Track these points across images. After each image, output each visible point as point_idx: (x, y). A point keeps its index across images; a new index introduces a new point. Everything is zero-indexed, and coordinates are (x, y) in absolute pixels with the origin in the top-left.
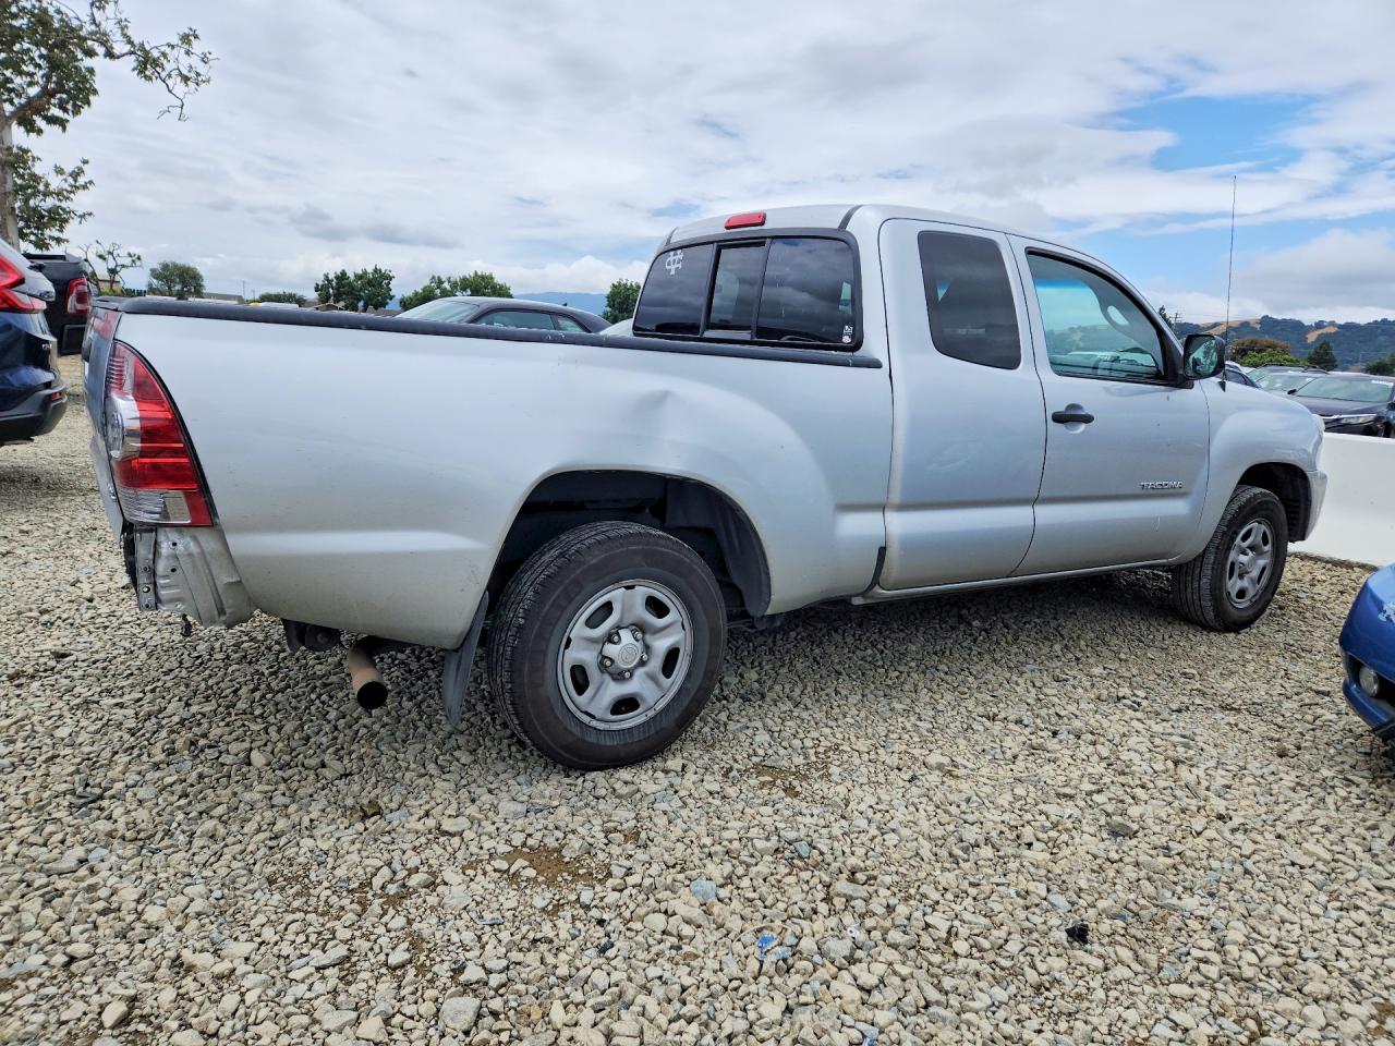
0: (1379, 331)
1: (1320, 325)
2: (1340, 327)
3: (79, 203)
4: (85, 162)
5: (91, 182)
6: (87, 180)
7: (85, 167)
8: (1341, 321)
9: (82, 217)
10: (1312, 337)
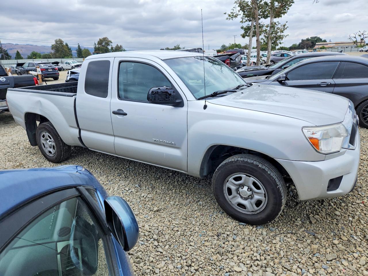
3: (285, 33)
4: (287, 22)
5: (288, 27)
6: (286, 27)
7: (287, 24)
9: (286, 36)
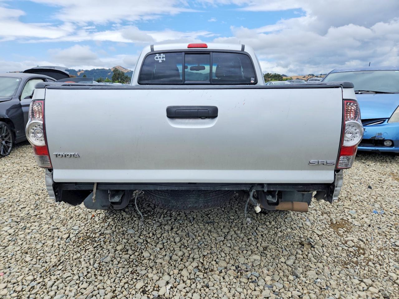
0: (94, 72)
1: (80, 71)
2: (85, 71)
8: (84, 70)
10: (79, 74)
